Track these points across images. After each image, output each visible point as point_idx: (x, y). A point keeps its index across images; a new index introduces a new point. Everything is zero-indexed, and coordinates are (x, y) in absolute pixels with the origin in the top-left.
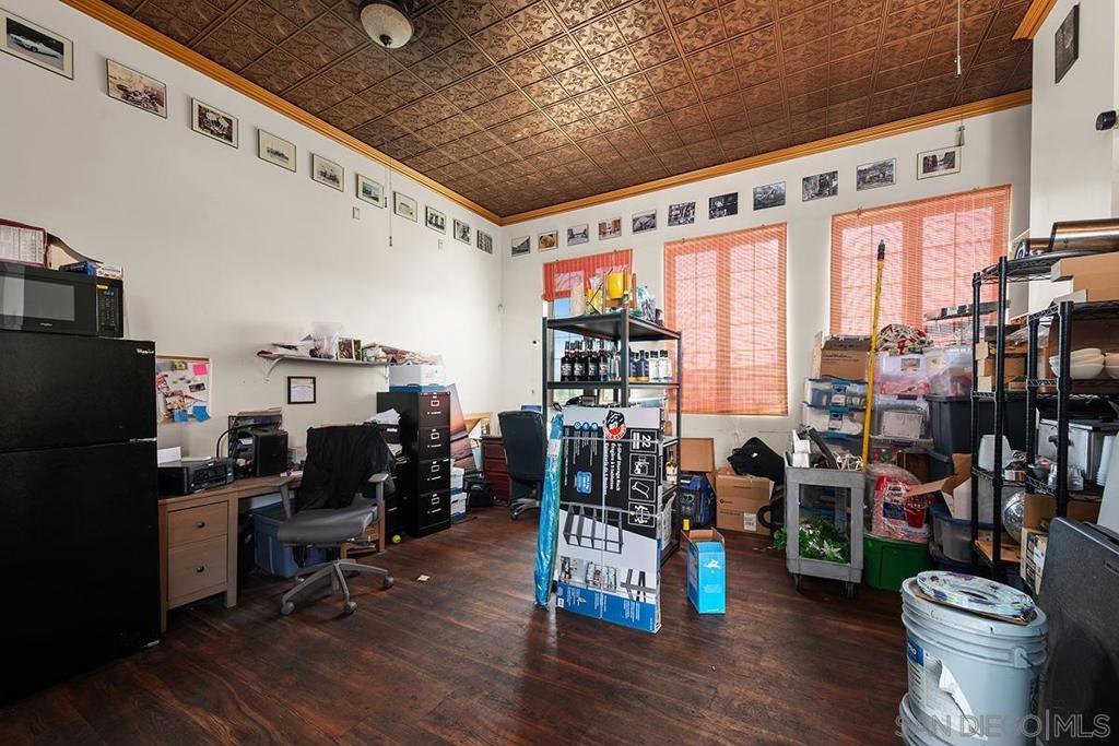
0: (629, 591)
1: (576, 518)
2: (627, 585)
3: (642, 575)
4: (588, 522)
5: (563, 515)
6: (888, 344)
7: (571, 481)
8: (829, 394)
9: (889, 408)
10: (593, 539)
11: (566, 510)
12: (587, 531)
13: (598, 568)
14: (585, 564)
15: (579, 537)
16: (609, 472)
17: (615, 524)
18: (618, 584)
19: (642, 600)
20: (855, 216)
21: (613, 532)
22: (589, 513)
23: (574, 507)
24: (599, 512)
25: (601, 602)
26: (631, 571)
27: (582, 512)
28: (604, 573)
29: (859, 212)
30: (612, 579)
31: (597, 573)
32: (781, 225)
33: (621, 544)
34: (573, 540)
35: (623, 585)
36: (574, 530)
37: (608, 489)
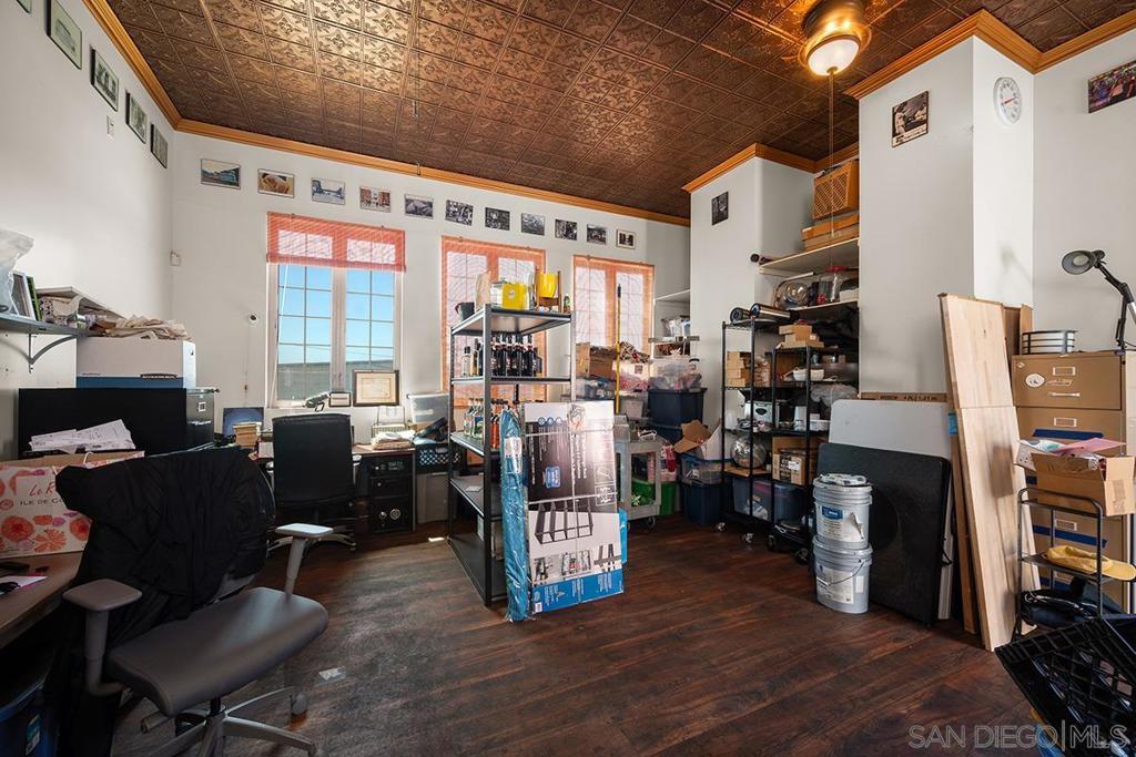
0: (601, 566)
1: (548, 514)
2: (600, 562)
3: (611, 547)
4: (559, 515)
5: (533, 516)
6: (627, 355)
7: (539, 478)
8: (596, 389)
9: (628, 398)
10: (565, 530)
11: (536, 509)
12: (559, 525)
13: (573, 556)
14: (560, 557)
15: (552, 533)
16: (575, 463)
17: (585, 510)
18: (592, 563)
19: (612, 569)
20: (586, 260)
21: (584, 517)
22: (560, 506)
23: (545, 504)
24: (570, 502)
25: (578, 588)
26: (601, 548)
27: (553, 507)
28: (579, 559)
29: (589, 258)
30: (586, 560)
31: (573, 561)
32: (541, 251)
33: (591, 526)
34: (547, 537)
35: (596, 563)
36: (547, 528)
37: (576, 478)
